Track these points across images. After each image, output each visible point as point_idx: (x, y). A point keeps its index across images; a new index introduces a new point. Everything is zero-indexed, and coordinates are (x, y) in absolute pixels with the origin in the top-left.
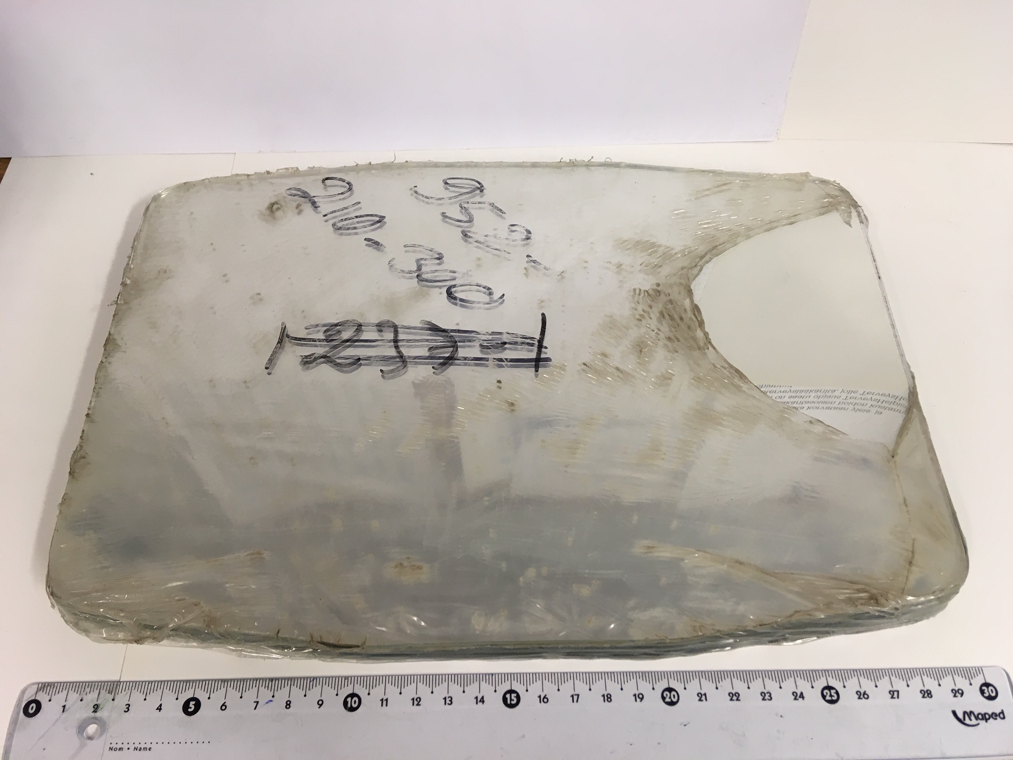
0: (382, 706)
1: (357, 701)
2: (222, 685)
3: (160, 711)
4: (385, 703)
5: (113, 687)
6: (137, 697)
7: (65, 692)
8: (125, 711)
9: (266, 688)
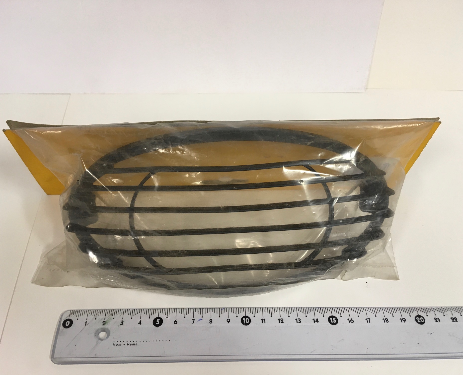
0: (262, 322)
1: (248, 320)
2: (174, 311)
3: (140, 324)
4: (264, 321)
5: (113, 312)
6: (127, 317)
7: (86, 315)
8: (121, 324)
9: (198, 313)
